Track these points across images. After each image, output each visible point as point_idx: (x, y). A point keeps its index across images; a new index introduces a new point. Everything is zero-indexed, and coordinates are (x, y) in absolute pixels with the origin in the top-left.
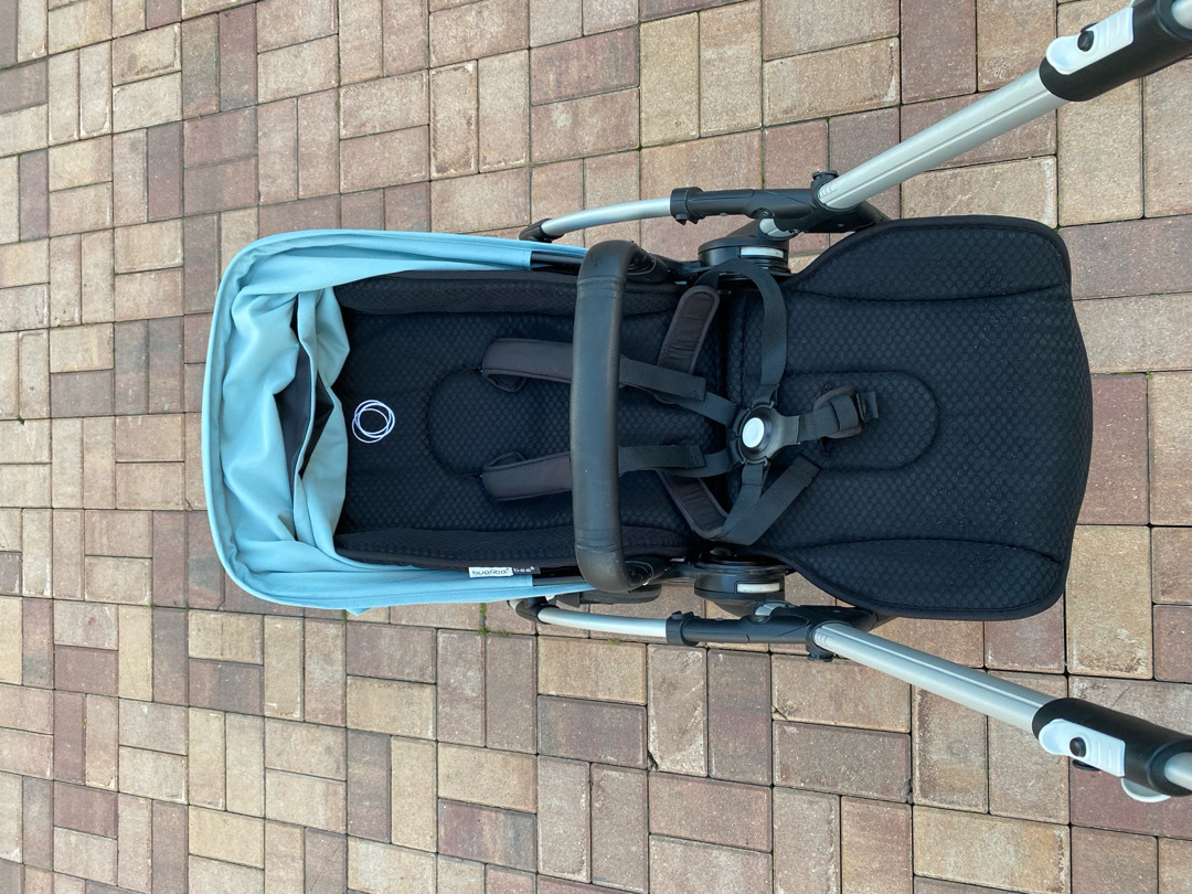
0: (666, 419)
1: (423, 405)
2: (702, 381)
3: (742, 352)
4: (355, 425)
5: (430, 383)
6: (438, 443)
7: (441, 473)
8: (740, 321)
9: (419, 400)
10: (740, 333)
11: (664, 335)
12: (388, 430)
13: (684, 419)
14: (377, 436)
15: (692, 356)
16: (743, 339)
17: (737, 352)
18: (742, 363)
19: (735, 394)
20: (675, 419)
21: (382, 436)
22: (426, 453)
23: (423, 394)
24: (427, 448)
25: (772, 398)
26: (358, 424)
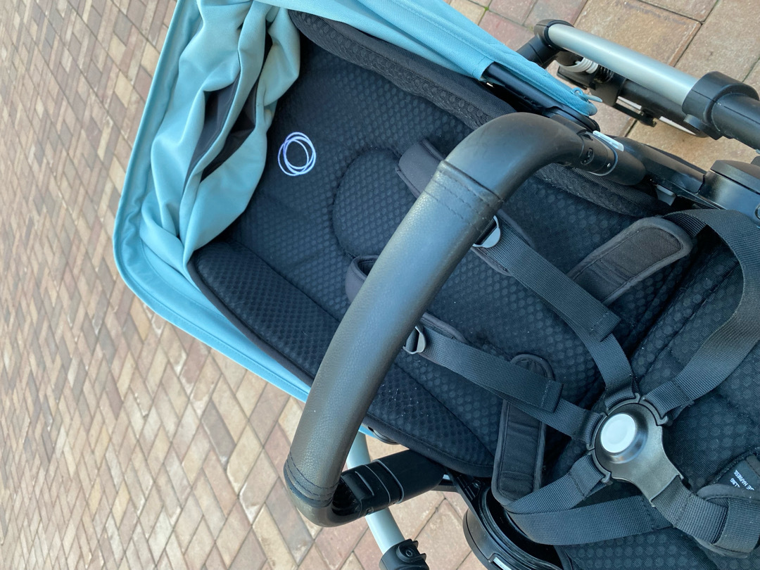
0: (549, 331)
1: (344, 164)
2: (614, 319)
3: (685, 321)
4: (282, 149)
5: (357, 147)
6: (337, 209)
7: (327, 237)
8: (709, 283)
9: (341, 156)
10: (698, 298)
11: (604, 241)
12: (305, 170)
13: (569, 344)
14: (294, 171)
15: (621, 285)
16: (696, 307)
17: (678, 316)
18: (676, 333)
19: (641, 361)
20: (559, 337)
21: (298, 173)
22: (325, 210)
23: (347, 153)
24: (328, 206)
25: (669, 414)
26: (285, 151)
